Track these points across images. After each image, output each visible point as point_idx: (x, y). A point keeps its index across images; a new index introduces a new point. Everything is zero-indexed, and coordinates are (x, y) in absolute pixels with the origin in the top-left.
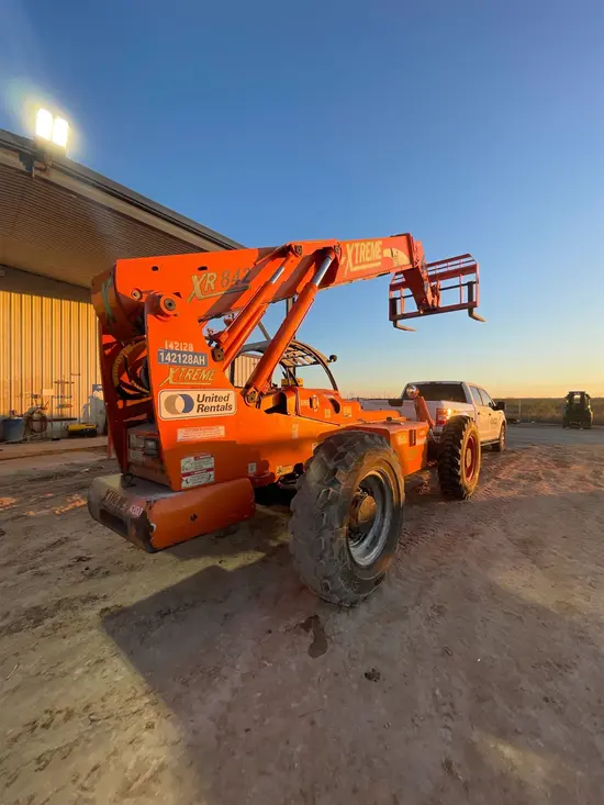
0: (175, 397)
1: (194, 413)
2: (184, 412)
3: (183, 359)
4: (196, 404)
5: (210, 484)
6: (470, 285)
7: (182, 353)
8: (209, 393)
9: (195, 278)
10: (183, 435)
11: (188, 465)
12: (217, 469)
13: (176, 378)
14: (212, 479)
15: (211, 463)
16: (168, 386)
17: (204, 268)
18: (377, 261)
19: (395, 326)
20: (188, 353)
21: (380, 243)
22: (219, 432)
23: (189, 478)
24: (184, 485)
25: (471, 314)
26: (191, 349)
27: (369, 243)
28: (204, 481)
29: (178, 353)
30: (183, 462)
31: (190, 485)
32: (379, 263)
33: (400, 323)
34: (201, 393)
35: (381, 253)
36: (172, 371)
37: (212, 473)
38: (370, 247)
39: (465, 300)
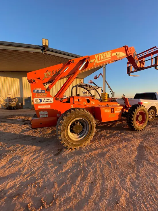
0: (37, 99)
1: (42, 102)
2: (40, 102)
3: (39, 91)
4: (43, 101)
5: (47, 117)
6: (156, 58)
7: (39, 90)
8: (46, 98)
9: (45, 74)
10: (39, 107)
11: (41, 113)
12: (48, 114)
13: (37, 95)
14: (47, 116)
15: (47, 113)
16: (36, 97)
17: (47, 71)
18: (109, 58)
19: (129, 75)
20: (40, 90)
21: (111, 52)
22: (49, 107)
23: (41, 116)
24: (40, 117)
25: (156, 68)
26: (41, 89)
27: (105, 53)
28: (45, 117)
29: (38, 90)
30: (40, 112)
31: (42, 117)
32: (110, 58)
33: (131, 74)
34: (44, 98)
35: (111, 55)
36: (36, 94)
37: (47, 115)
38: (105, 54)
39: (153, 63)
